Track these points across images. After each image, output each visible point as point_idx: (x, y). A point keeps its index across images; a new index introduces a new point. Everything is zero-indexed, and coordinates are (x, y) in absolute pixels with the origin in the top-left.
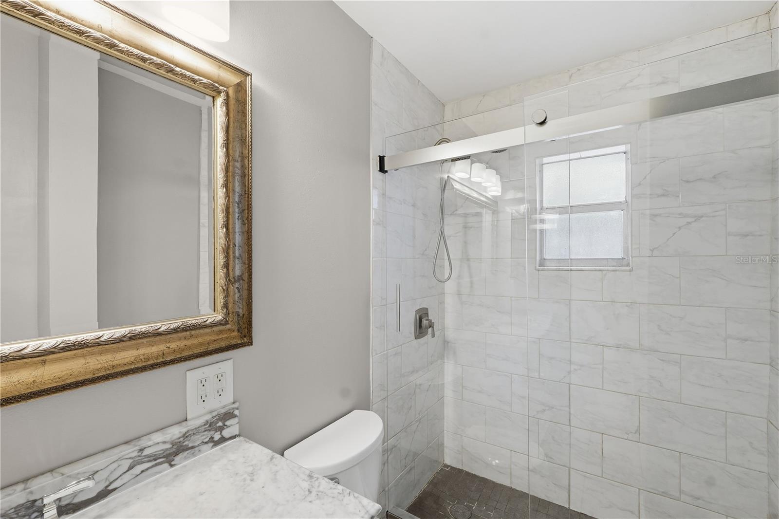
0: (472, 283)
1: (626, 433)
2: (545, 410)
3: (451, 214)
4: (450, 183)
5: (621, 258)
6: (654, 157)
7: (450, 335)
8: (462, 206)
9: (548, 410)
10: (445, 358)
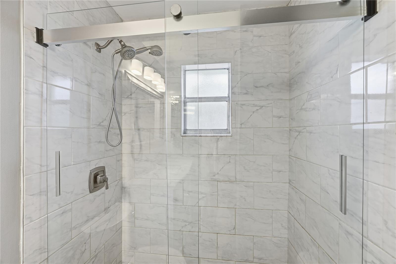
0: (141, 145)
1: (229, 231)
2: (186, 225)
3: (127, 98)
4: (127, 75)
5: (226, 129)
6: (242, 72)
7: (126, 182)
8: (134, 93)
9: (188, 224)
10: (123, 199)
